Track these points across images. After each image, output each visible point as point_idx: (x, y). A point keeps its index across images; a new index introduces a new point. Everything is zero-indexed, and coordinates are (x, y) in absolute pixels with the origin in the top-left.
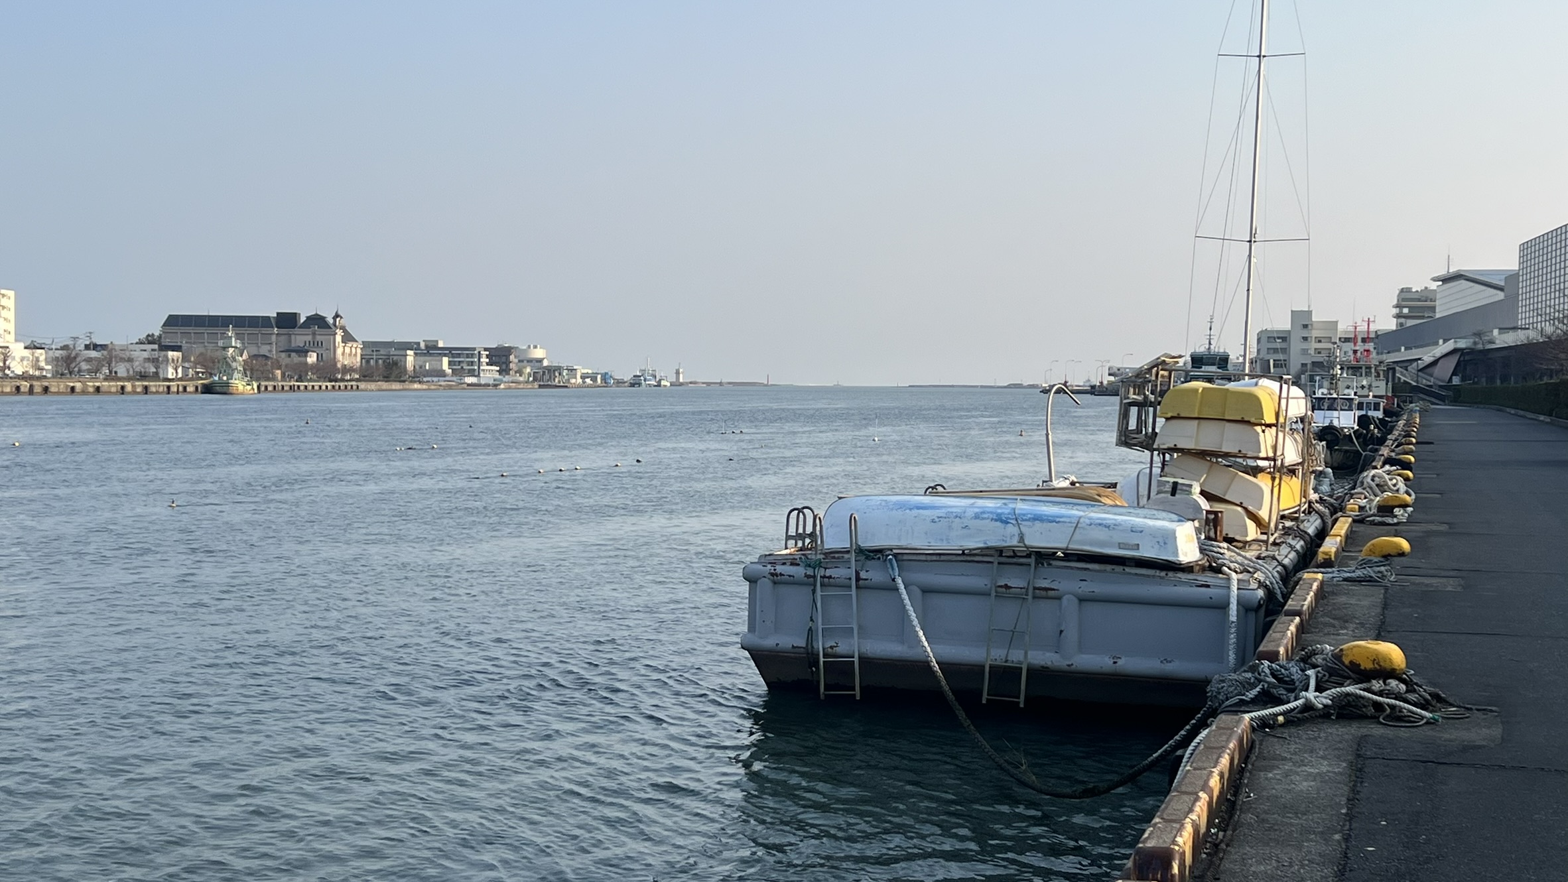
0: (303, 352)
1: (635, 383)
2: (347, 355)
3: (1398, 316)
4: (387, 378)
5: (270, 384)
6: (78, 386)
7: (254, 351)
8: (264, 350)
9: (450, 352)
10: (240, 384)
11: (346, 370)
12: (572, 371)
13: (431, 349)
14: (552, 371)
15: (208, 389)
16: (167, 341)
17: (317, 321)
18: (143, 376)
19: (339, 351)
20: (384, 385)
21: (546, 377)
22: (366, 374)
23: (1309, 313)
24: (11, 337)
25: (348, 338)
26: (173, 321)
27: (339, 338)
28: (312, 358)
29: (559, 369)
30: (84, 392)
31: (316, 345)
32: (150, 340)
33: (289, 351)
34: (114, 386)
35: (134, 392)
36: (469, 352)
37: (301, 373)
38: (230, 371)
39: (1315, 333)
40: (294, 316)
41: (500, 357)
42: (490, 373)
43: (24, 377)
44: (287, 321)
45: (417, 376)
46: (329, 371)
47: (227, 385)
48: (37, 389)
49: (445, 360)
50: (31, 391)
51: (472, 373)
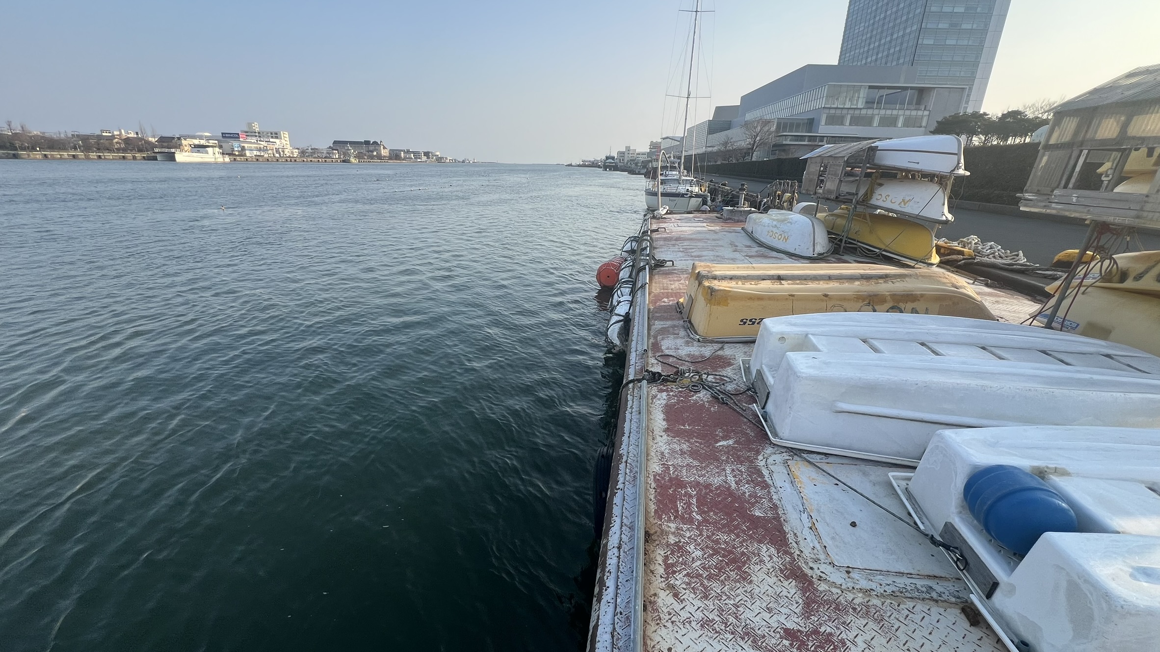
0: (372, 152)
1: (463, 162)
2: (384, 153)
3: (650, 148)
4: (396, 159)
5: (363, 160)
6: (305, 160)
9: (413, 152)
10: (353, 160)
11: (385, 156)
12: (446, 158)
13: (408, 152)
14: (441, 158)
15: (344, 161)
16: (334, 148)
17: (375, 143)
18: (325, 158)
19: (382, 152)
20: (395, 161)
21: (439, 159)
22: (390, 158)
23: (630, 147)
25: (384, 148)
27: (382, 148)
28: (375, 153)
31: (375, 150)
32: (330, 147)
33: (368, 151)
34: (316, 160)
35: (322, 162)
36: (418, 153)
37: (372, 157)
38: (350, 156)
39: (631, 152)
40: (369, 141)
42: (424, 158)
43: (289, 157)
44: (367, 143)
45: (403, 160)
46: (379, 157)
47: (349, 160)
48: (293, 161)
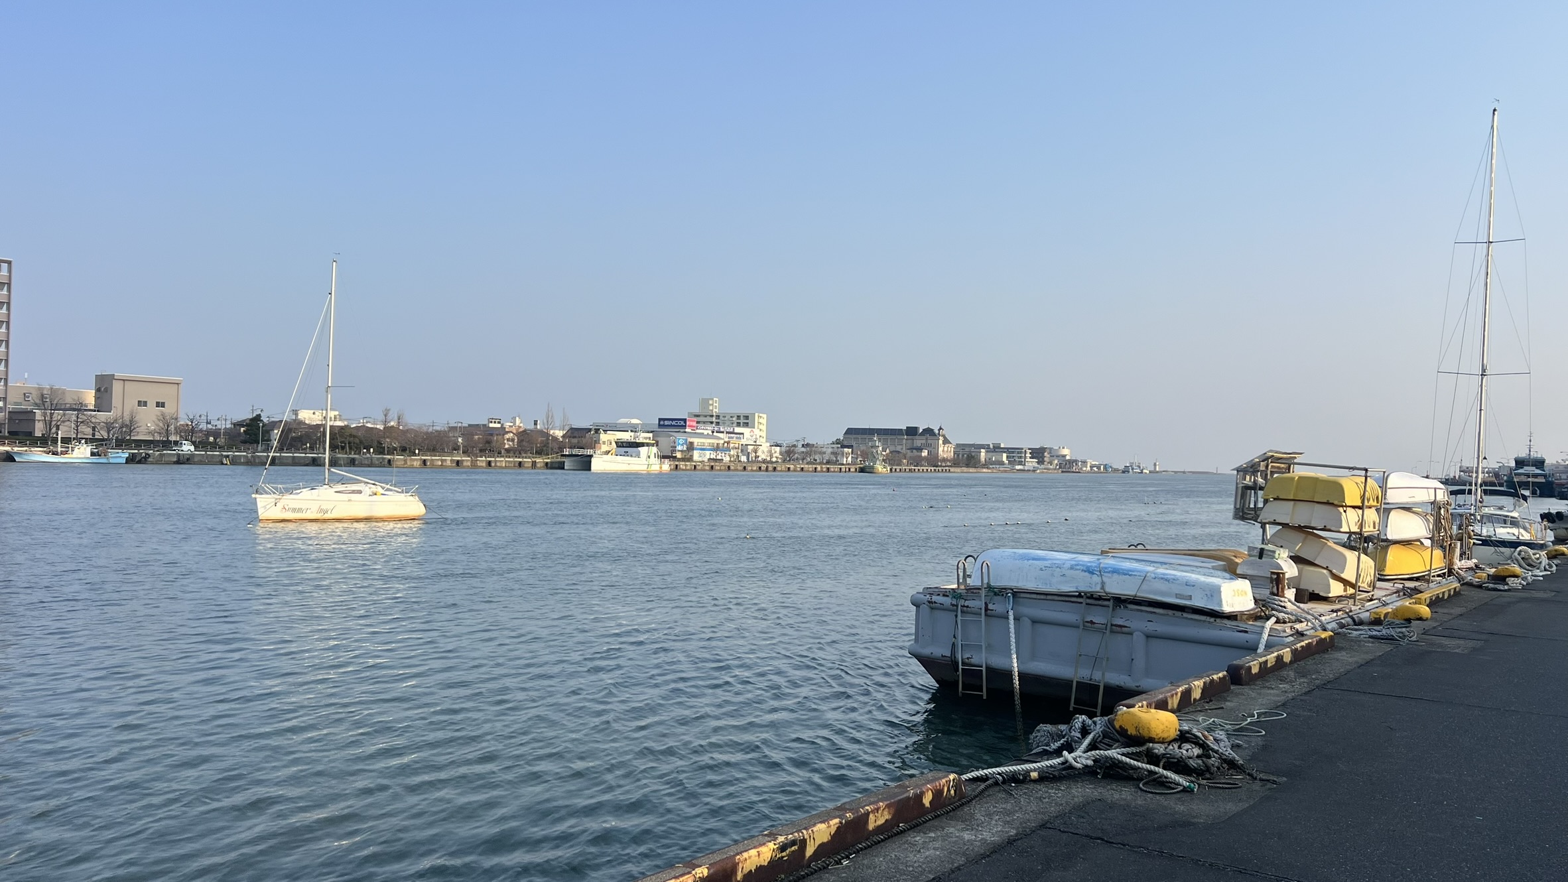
0: (920, 449)
1: (1126, 471)
2: (945, 451)
4: (967, 466)
5: (898, 468)
6: (792, 467)
7: (893, 448)
8: (899, 448)
9: (1007, 450)
10: (880, 467)
11: (944, 460)
12: (1084, 462)
13: (997, 449)
14: (1072, 462)
15: (862, 470)
16: (846, 443)
17: (929, 432)
18: (828, 462)
19: (941, 449)
20: (965, 469)
21: (1067, 466)
22: (956, 463)
24: (764, 440)
25: (946, 441)
26: (850, 431)
27: (941, 442)
28: (925, 453)
29: (1076, 461)
30: (795, 470)
31: (928, 446)
32: (838, 442)
33: (912, 449)
34: (811, 467)
35: (822, 471)
36: (1019, 450)
37: (918, 461)
38: (874, 459)
40: (916, 429)
41: (1038, 454)
42: (1031, 463)
43: (764, 461)
44: (912, 431)
45: (985, 466)
46: (934, 461)
47: (873, 467)
48: (770, 468)
49: (1005, 455)
50: (767, 470)
51: (1020, 463)
